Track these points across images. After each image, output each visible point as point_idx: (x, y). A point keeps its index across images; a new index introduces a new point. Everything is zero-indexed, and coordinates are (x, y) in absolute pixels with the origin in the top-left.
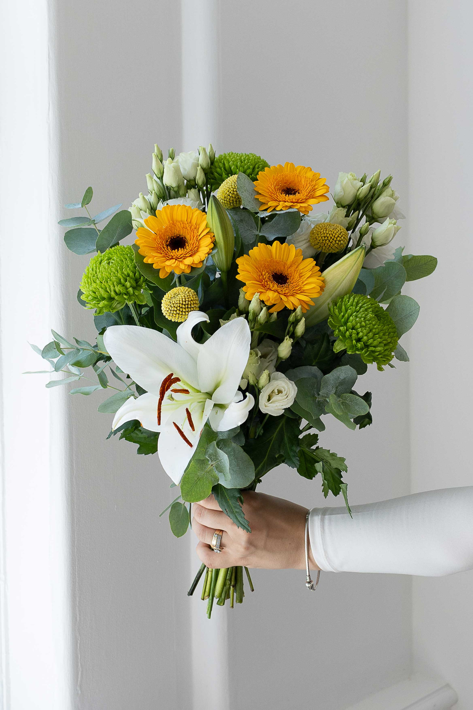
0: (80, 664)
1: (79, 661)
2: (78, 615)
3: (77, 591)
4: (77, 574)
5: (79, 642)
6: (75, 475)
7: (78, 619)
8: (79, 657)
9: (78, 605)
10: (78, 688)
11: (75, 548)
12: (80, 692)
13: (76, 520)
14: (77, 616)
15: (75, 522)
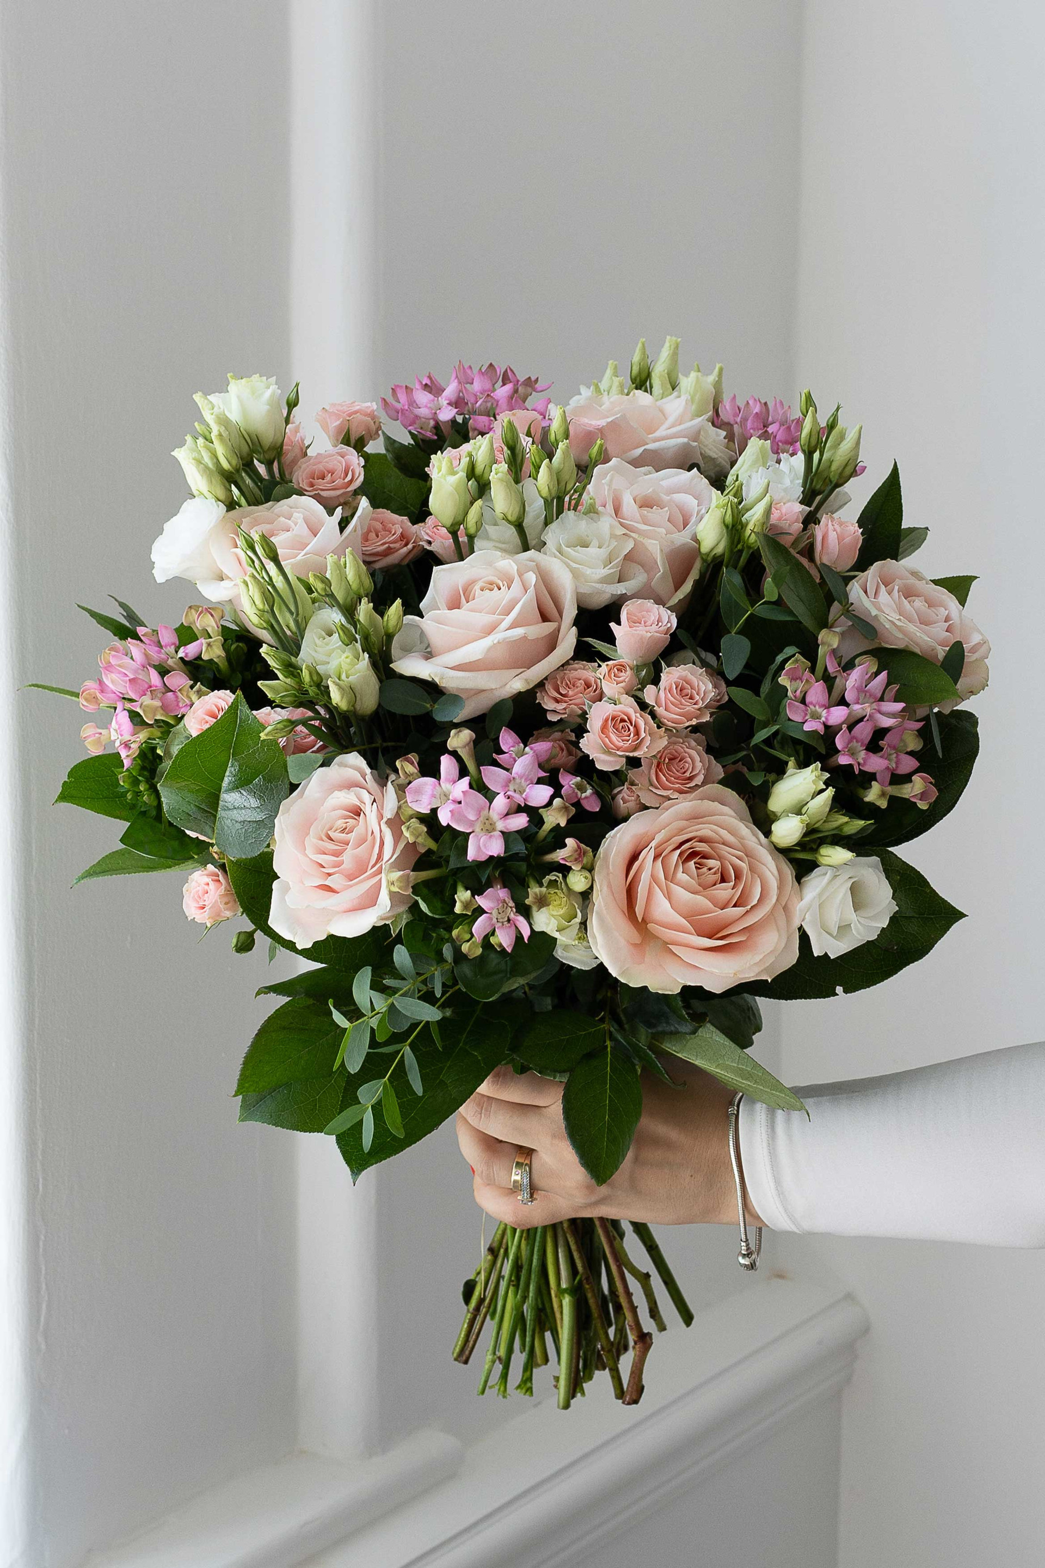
0: (44, 1286)
1: (42, 1279)
2: (41, 1180)
3: (38, 1127)
4: (38, 1090)
5: (43, 1237)
6: (34, 871)
7: (41, 1188)
8: (43, 1272)
9: (40, 1157)
10: (41, 1339)
11: (36, 1034)
12: (43, 1347)
13: (36, 973)
14: (39, 1181)
15: (36, 977)
